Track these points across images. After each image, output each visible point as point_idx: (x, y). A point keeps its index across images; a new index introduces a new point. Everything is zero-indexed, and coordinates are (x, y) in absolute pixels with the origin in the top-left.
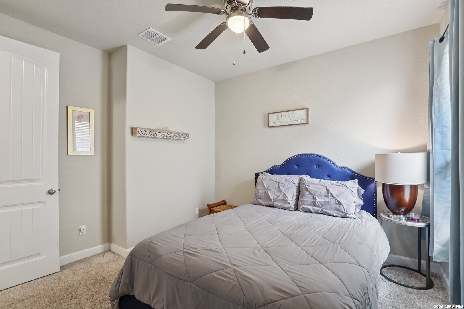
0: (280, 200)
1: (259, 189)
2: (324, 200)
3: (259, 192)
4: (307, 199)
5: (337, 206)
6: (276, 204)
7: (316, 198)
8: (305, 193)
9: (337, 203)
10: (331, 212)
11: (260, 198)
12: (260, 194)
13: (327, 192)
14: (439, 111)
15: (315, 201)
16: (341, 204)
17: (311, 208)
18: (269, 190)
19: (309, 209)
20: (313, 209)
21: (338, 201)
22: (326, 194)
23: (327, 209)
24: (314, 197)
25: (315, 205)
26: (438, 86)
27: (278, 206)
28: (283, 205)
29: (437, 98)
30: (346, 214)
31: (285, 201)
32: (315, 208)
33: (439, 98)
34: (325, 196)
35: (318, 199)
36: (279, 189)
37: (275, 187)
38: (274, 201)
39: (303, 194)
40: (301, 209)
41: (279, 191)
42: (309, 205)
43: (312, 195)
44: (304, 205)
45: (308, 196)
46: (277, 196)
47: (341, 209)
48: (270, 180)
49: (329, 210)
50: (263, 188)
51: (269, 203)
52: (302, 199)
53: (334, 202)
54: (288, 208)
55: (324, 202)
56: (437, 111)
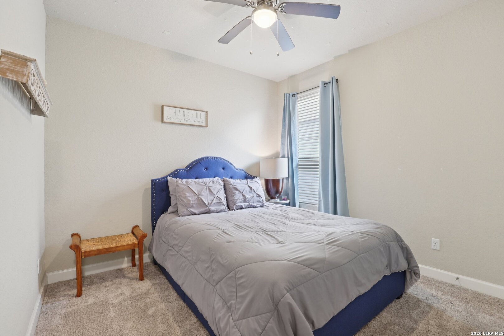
0: (215, 203)
1: (187, 197)
2: (250, 196)
3: (190, 200)
4: (238, 197)
5: (258, 198)
6: (212, 208)
7: (245, 195)
8: (235, 193)
9: (258, 196)
10: (255, 204)
11: (192, 207)
12: (191, 202)
13: (250, 189)
14: (294, 136)
15: (245, 198)
16: (260, 196)
17: (243, 204)
18: (201, 195)
19: (241, 206)
20: (244, 205)
21: (258, 195)
22: (250, 191)
23: (252, 203)
24: (243, 195)
25: (245, 201)
26: (293, 121)
27: (215, 211)
28: (219, 208)
29: (293, 128)
30: (263, 204)
31: (220, 204)
32: (245, 204)
33: (294, 128)
34: (249, 192)
35: (247, 196)
36: (211, 193)
37: (206, 191)
38: (210, 206)
39: (234, 193)
40: (235, 208)
41: (212, 195)
42: (241, 202)
43: (241, 193)
44: (237, 203)
45: (238, 194)
46: (211, 200)
47: (261, 200)
48: (197, 184)
49: (254, 203)
50: (193, 195)
51: (203, 210)
52: (233, 198)
53: (255, 196)
54: (223, 210)
55: (250, 197)
56: (293, 136)
